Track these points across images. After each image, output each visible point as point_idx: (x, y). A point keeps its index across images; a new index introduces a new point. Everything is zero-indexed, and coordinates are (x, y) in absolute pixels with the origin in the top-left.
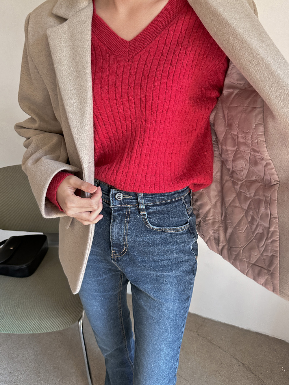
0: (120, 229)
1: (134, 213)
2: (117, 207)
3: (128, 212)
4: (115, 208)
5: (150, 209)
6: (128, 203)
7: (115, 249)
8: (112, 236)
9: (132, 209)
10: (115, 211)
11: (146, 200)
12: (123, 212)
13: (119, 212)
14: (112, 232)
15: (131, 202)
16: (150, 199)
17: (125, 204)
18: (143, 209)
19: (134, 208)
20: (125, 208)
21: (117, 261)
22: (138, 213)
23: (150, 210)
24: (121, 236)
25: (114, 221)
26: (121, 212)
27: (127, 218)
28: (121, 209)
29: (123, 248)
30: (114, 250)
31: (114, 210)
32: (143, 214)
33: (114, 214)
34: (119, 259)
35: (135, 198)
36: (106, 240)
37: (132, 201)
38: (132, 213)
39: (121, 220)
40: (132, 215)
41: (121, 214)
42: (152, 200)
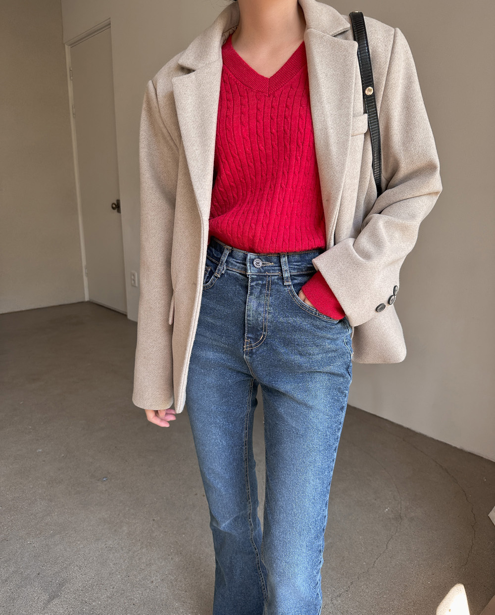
0: (259, 305)
1: (277, 284)
2: (256, 275)
3: (269, 282)
4: (253, 276)
5: (296, 279)
6: (269, 271)
7: (249, 336)
8: (249, 316)
9: (273, 277)
10: (253, 280)
11: (291, 267)
12: (263, 281)
13: (258, 282)
14: (249, 310)
15: (273, 270)
16: (296, 267)
17: (265, 272)
18: (287, 277)
19: (276, 277)
20: (265, 276)
21: (250, 355)
22: (281, 283)
23: (296, 281)
24: (260, 314)
25: (251, 294)
26: (260, 282)
27: (268, 290)
28: (260, 277)
29: (261, 334)
30: (248, 338)
31: (252, 278)
32: (288, 284)
33: (252, 284)
34: (254, 351)
35: (277, 265)
36: (239, 325)
37: (273, 268)
38: (273, 283)
39: (261, 292)
40: (273, 286)
41: (260, 284)
42: (298, 269)
